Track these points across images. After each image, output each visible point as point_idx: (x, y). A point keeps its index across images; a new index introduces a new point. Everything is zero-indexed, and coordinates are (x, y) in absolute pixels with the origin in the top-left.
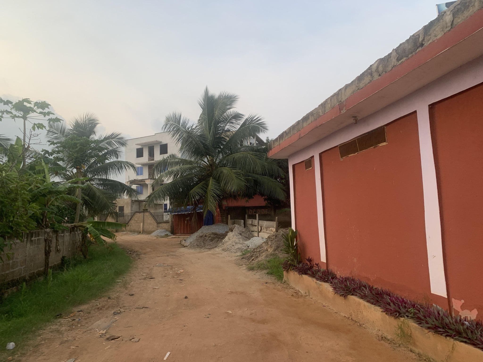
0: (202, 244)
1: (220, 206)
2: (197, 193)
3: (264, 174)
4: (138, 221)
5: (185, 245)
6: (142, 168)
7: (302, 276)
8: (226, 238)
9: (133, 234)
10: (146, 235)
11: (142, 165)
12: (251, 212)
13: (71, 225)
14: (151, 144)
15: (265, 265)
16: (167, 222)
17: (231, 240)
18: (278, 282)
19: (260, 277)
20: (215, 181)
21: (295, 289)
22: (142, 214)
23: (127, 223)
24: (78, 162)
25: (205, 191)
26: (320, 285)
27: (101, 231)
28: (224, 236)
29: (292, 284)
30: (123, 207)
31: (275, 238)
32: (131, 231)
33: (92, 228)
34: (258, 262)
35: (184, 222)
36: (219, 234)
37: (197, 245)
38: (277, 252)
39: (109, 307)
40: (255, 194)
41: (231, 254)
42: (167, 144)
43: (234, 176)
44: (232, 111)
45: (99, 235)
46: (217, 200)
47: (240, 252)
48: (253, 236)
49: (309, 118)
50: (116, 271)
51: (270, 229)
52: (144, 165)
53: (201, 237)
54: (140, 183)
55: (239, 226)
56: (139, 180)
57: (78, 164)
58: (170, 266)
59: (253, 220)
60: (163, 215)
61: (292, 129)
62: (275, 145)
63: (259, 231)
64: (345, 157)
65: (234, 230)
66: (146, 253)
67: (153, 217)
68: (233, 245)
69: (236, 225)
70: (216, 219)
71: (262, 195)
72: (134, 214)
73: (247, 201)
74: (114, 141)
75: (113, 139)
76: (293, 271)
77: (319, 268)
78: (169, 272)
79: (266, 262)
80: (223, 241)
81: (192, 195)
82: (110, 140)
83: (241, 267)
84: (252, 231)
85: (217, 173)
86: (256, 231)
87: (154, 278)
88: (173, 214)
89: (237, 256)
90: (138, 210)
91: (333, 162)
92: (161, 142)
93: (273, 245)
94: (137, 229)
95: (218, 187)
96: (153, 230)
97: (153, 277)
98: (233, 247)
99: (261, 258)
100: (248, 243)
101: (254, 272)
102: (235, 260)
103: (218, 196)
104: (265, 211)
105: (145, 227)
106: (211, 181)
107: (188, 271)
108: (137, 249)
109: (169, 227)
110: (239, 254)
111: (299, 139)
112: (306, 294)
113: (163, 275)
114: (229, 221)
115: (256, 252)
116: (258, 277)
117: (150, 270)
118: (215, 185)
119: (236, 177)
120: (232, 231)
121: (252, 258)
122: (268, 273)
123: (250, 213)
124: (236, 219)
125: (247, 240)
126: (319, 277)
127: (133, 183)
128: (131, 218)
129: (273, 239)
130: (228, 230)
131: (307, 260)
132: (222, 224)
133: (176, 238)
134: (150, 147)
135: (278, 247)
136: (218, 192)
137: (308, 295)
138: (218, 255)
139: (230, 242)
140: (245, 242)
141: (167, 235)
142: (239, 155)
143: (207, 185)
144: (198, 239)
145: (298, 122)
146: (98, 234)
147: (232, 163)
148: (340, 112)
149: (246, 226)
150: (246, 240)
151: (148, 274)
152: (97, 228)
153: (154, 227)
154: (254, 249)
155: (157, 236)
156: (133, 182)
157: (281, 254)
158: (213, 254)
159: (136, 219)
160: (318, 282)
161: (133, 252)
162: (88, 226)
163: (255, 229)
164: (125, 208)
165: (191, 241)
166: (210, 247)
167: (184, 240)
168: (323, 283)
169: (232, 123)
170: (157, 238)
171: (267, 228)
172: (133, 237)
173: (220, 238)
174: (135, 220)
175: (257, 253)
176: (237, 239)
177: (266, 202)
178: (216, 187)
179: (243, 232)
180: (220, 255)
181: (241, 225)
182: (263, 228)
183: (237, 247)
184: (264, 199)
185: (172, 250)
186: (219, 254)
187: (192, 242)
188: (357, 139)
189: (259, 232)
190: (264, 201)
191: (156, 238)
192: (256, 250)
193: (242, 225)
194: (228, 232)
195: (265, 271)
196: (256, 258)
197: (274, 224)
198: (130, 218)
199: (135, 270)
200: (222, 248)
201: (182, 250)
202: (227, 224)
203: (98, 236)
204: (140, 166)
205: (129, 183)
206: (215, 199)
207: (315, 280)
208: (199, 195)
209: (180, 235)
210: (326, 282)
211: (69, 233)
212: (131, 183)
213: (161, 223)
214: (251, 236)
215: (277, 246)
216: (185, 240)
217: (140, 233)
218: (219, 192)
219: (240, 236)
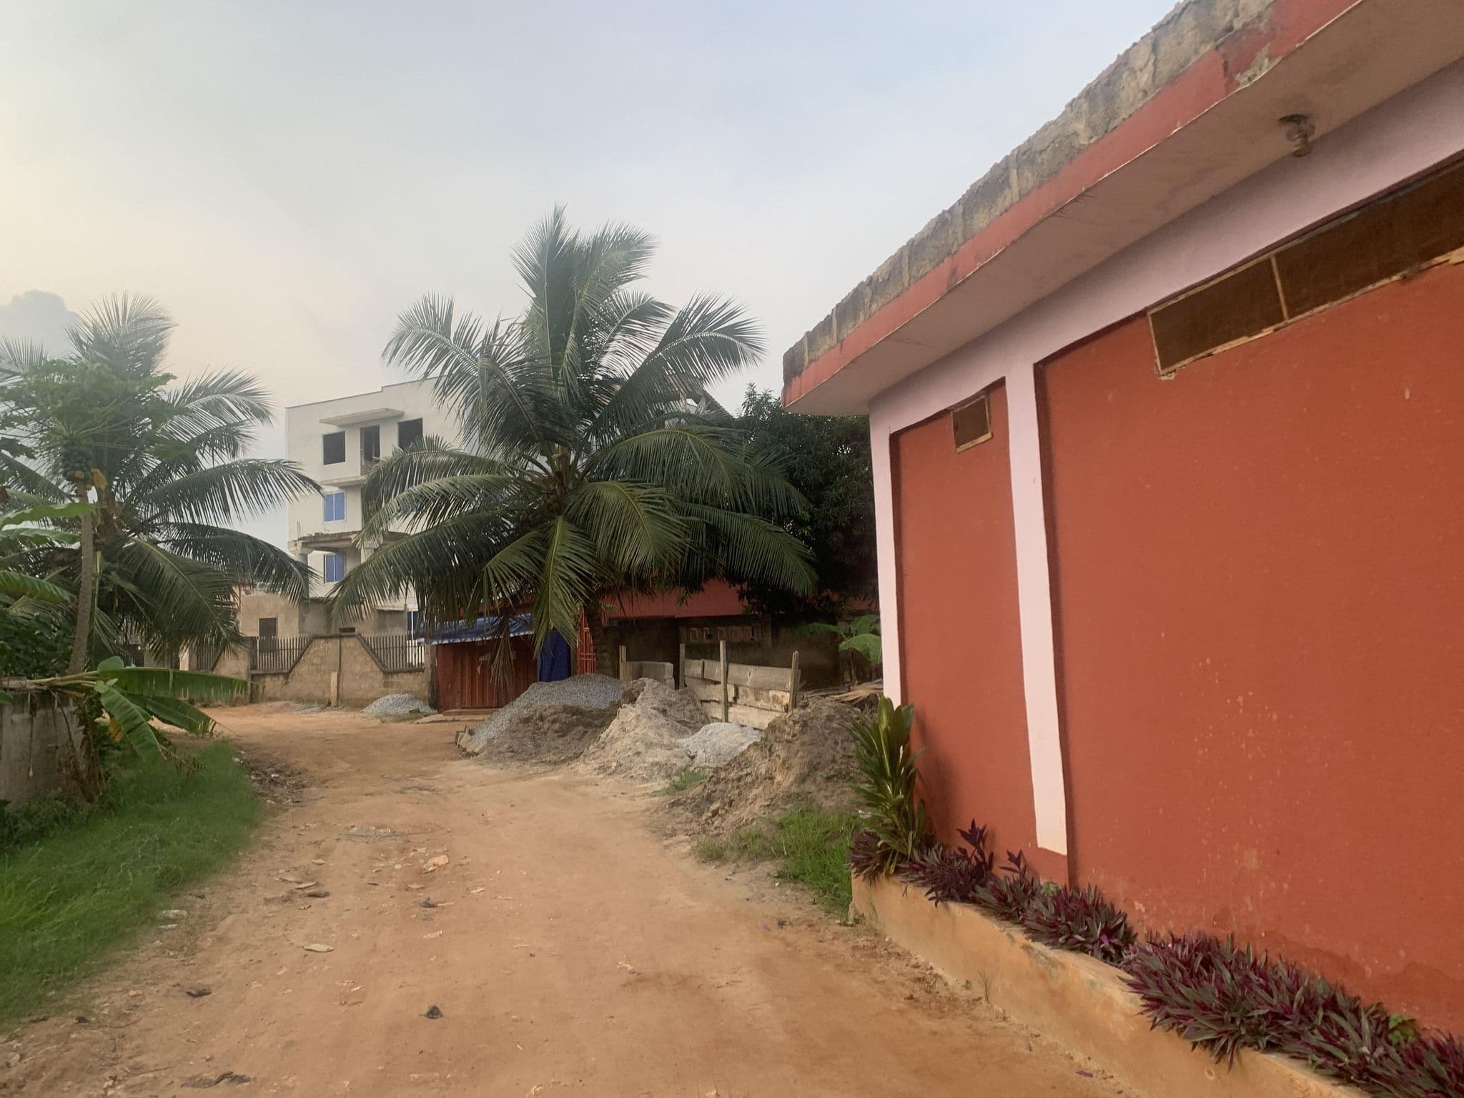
0: (530, 745)
1: (591, 616)
2: (509, 568)
3: (739, 507)
4: (323, 667)
5: (469, 750)
6: (340, 498)
7: (947, 907)
8: (614, 726)
9: (305, 708)
10: (347, 711)
11: (341, 488)
12: (697, 636)
13: (36, 684)
14: (369, 421)
15: (766, 839)
16: (418, 669)
17: (632, 733)
18: (831, 921)
19: (750, 895)
20: (573, 527)
21: (913, 962)
22: (333, 645)
23: (286, 671)
24: (79, 458)
25: (540, 562)
26: (1052, 963)
27: (156, 703)
28: (603, 718)
29: (896, 935)
30: (275, 620)
31: (802, 732)
32: (299, 700)
33: (117, 693)
34: (738, 826)
35: (473, 670)
36: (587, 710)
37: (513, 752)
38: (813, 788)
39: (64, 1071)
40: (711, 574)
41: (632, 784)
42: (421, 419)
43: (641, 509)
44: (630, 291)
45: (143, 719)
46: (581, 595)
47: (663, 778)
48: (707, 720)
49: (1007, 178)
50: (168, 870)
51: (772, 693)
52: (347, 487)
53: (526, 721)
54: (334, 545)
55: (656, 683)
56: (332, 535)
57: (77, 465)
58: (402, 834)
59: (706, 662)
60: (404, 648)
61: (906, 260)
62: (818, 350)
63: (730, 699)
64: (1186, 362)
65: (640, 697)
66: (331, 779)
67: (373, 652)
68: (638, 753)
69: (647, 681)
70: (578, 659)
71: (733, 577)
72: (310, 643)
73: (682, 600)
74: (232, 402)
75: (227, 395)
76: (898, 879)
77: (1028, 876)
78: (391, 862)
79: (770, 826)
80: (603, 736)
81: (491, 576)
82: (218, 396)
83: (670, 845)
84: (702, 701)
85: (582, 503)
86: (718, 702)
87: (327, 894)
88: (435, 643)
89: (654, 794)
90: (324, 633)
91: (1110, 397)
92: (402, 415)
93: (796, 761)
94: (318, 693)
95: (583, 550)
96: (370, 695)
97: (323, 890)
98: (637, 759)
99: (748, 809)
100: (692, 745)
101: (726, 871)
102: (648, 810)
103: (586, 579)
104: (742, 633)
105: (344, 685)
106: (561, 530)
107: (464, 862)
108: (302, 763)
109: (425, 685)
110: (660, 784)
111: (950, 291)
112: (968, 988)
113: (366, 880)
114: (624, 667)
115: (727, 781)
116: (744, 892)
117: (319, 857)
118: (573, 541)
119: (648, 512)
120: (633, 700)
121: (714, 807)
122: (780, 876)
123: (694, 638)
124: (646, 660)
125: (685, 732)
126: (1039, 921)
127: (313, 545)
128: (300, 658)
129: (794, 735)
130: (620, 697)
131: (963, 834)
132: (599, 678)
133: (447, 724)
134: (365, 428)
135: (813, 768)
136: (585, 567)
137: (983, 995)
138: (583, 789)
139: (627, 742)
140: (680, 741)
141: (418, 711)
142: (656, 439)
143: (547, 542)
144: (514, 728)
145: (943, 222)
146: (136, 717)
147: (634, 466)
148: (1231, 83)
149: (681, 684)
150: (682, 734)
151: (307, 875)
152: (136, 692)
153: (376, 685)
154: (716, 770)
155: (384, 718)
156: (311, 542)
157: (828, 794)
158: (566, 786)
159: (315, 661)
160: (1039, 946)
161: (286, 776)
162: (100, 687)
163: (716, 693)
164: (280, 625)
165: (492, 734)
166: (555, 758)
167: (467, 731)
168: (1070, 958)
169: (633, 333)
170: (383, 722)
171: (758, 691)
172: (306, 719)
173: (589, 725)
174: (313, 664)
175: (730, 786)
176: (651, 728)
177: (746, 602)
178: (577, 548)
179: (671, 705)
180: (590, 789)
181: (662, 681)
182: (745, 692)
183: (651, 760)
184: (738, 592)
185: (424, 769)
186: (586, 783)
187: (493, 738)
188: (1277, 256)
189: (728, 705)
190: (739, 600)
191: (379, 721)
192: (723, 775)
193: (668, 681)
194: (619, 705)
195: (768, 867)
196: (727, 807)
197: (786, 676)
198: (296, 654)
199: (261, 856)
200: (598, 761)
201: (461, 768)
202: (616, 675)
203: (137, 722)
204: (335, 490)
205: (300, 543)
206: (575, 589)
207: (1019, 935)
208: (519, 577)
209: (460, 714)
210: (1081, 948)
211: (27, 715)
212: (304, 545)
213: (397, 672)
214: (698, 717)
215: (810, 763)
216: (471, 733)
217: (329, 704)
218: (588, 566)
219: (662, 720)
